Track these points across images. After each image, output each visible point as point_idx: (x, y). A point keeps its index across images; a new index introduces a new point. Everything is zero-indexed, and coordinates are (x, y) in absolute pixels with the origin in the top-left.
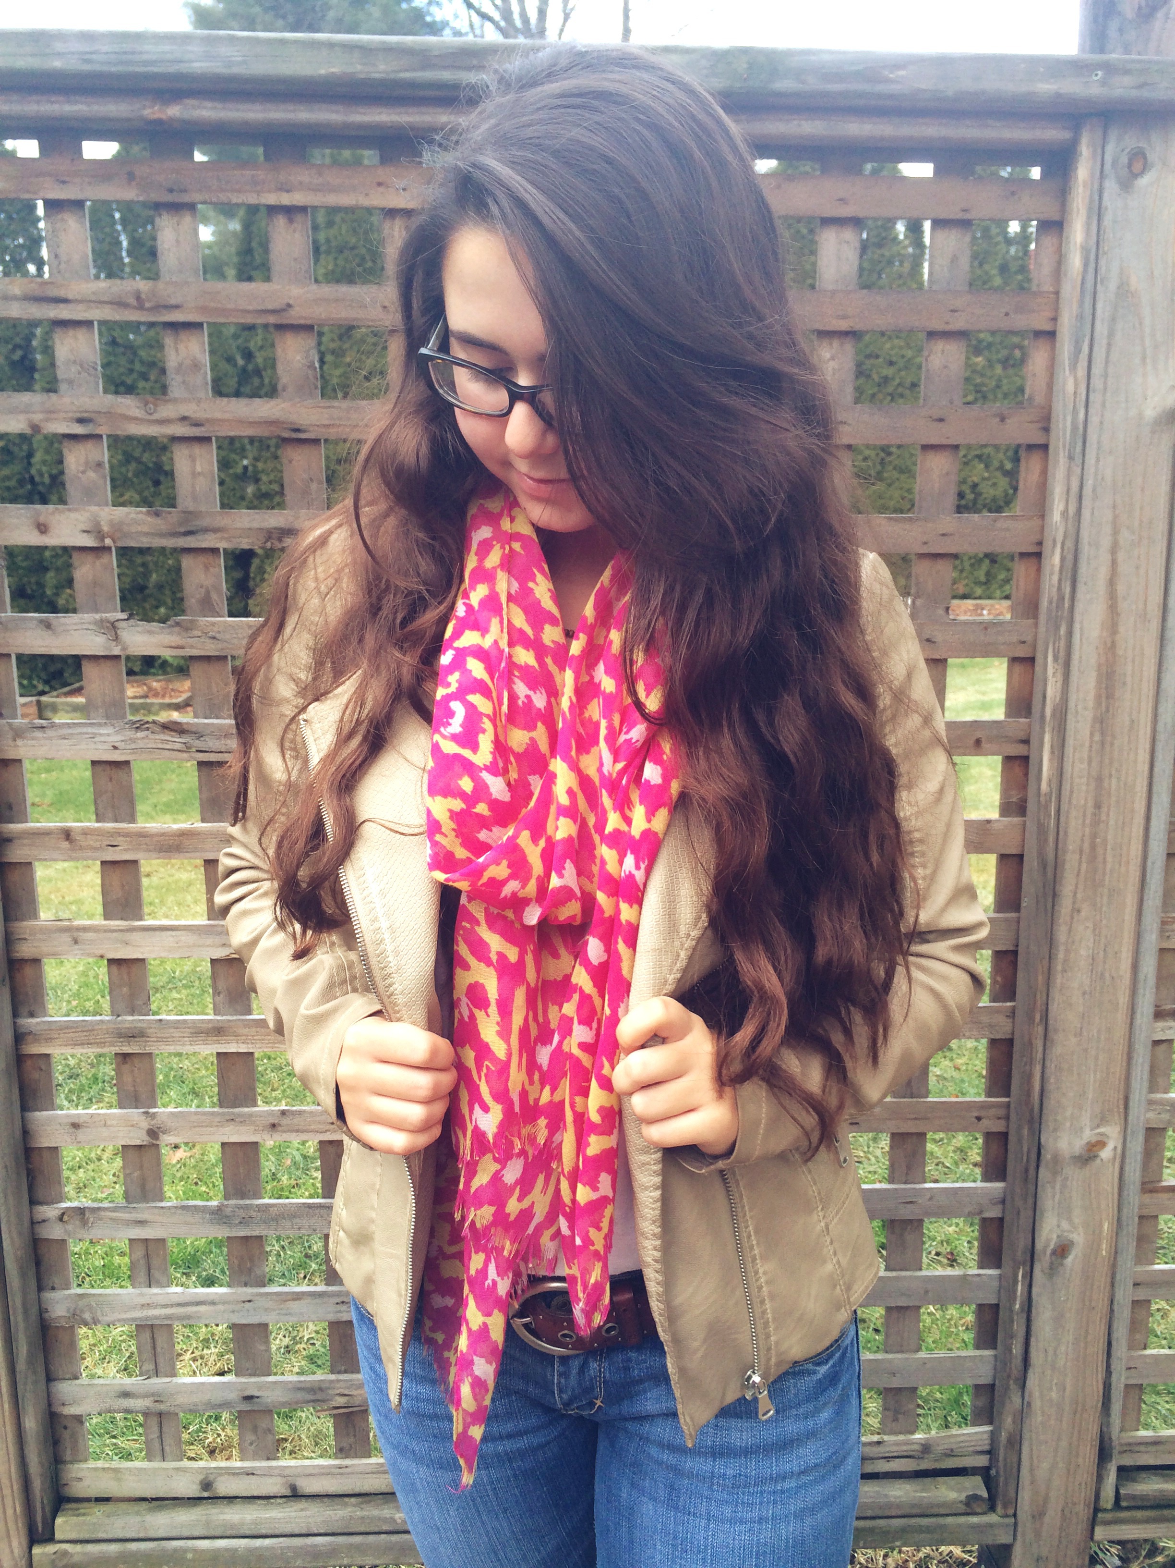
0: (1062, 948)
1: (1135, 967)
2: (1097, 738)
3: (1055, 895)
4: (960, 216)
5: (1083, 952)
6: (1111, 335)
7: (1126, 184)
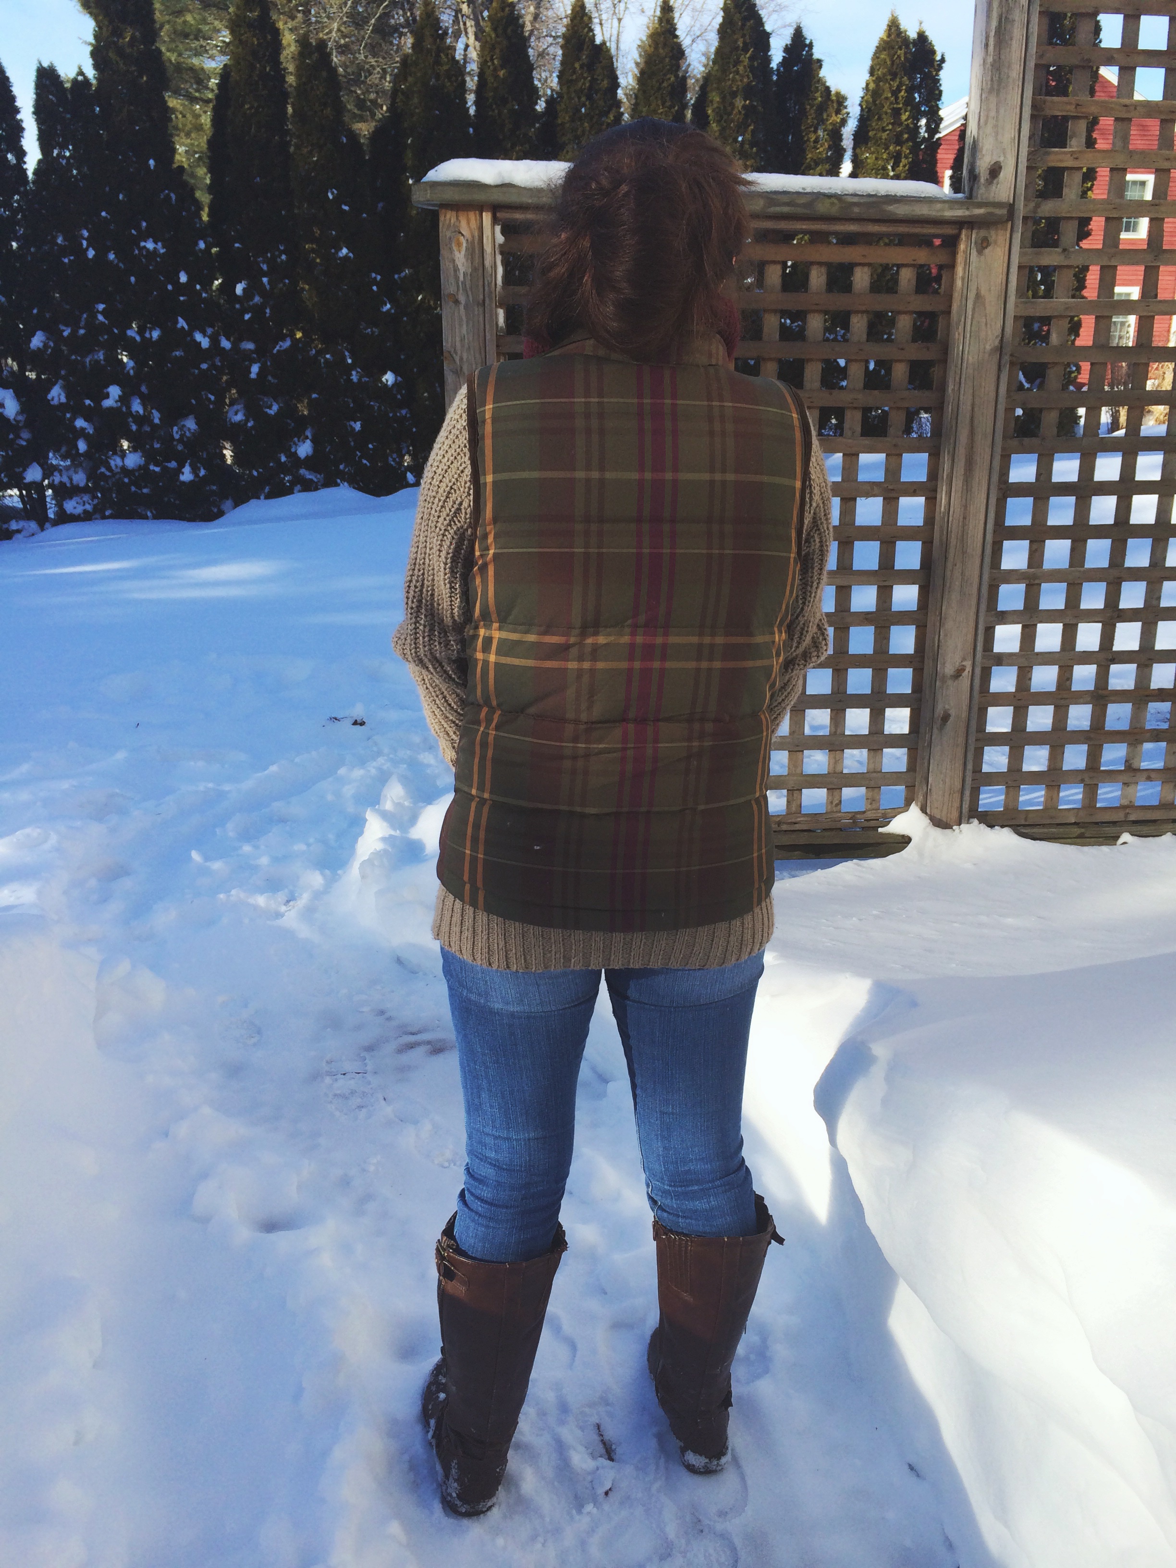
0: (948, 581)
1: (979, 590)
2: (965, 487)
3: (946, 558)
4: (912, 262)
5: (957, 583)
6: (973, 315)
7: (980, 252)
